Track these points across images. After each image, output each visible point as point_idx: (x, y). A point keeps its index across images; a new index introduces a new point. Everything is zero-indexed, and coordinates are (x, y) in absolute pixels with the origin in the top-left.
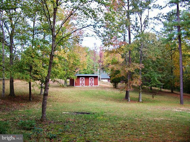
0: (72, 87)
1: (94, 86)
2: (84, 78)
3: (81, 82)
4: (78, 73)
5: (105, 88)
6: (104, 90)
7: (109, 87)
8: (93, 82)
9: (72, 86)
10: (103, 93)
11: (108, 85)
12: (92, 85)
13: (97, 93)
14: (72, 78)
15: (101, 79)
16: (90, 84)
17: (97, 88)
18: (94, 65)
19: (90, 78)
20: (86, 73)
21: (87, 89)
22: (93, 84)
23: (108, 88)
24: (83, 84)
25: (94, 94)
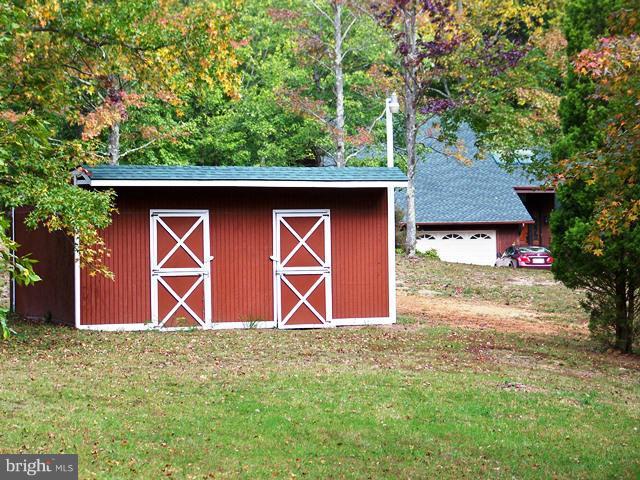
0: (48, 334)
1: (331, 322)
2: (204, 216)
3: (159, 271)
4: (115, 149)
5: (482, 344)
6: (479, 380)
7: (533, 340)
8: (324, 270)
9: (51, 321)
10: (468, 423)
11: (512, 313)
12: (304, 315)
13: (386, 413)
14: (54, 224)
15: (422, 227)
16: (289, 299)
17: (381, 346)
18: (320, 50)
19: (279, 217)
20: (210, 157)
21: (253, 370)
22: (318, 299)
23: (531, 347)
24: (197, 301)
25: (351, 434)
